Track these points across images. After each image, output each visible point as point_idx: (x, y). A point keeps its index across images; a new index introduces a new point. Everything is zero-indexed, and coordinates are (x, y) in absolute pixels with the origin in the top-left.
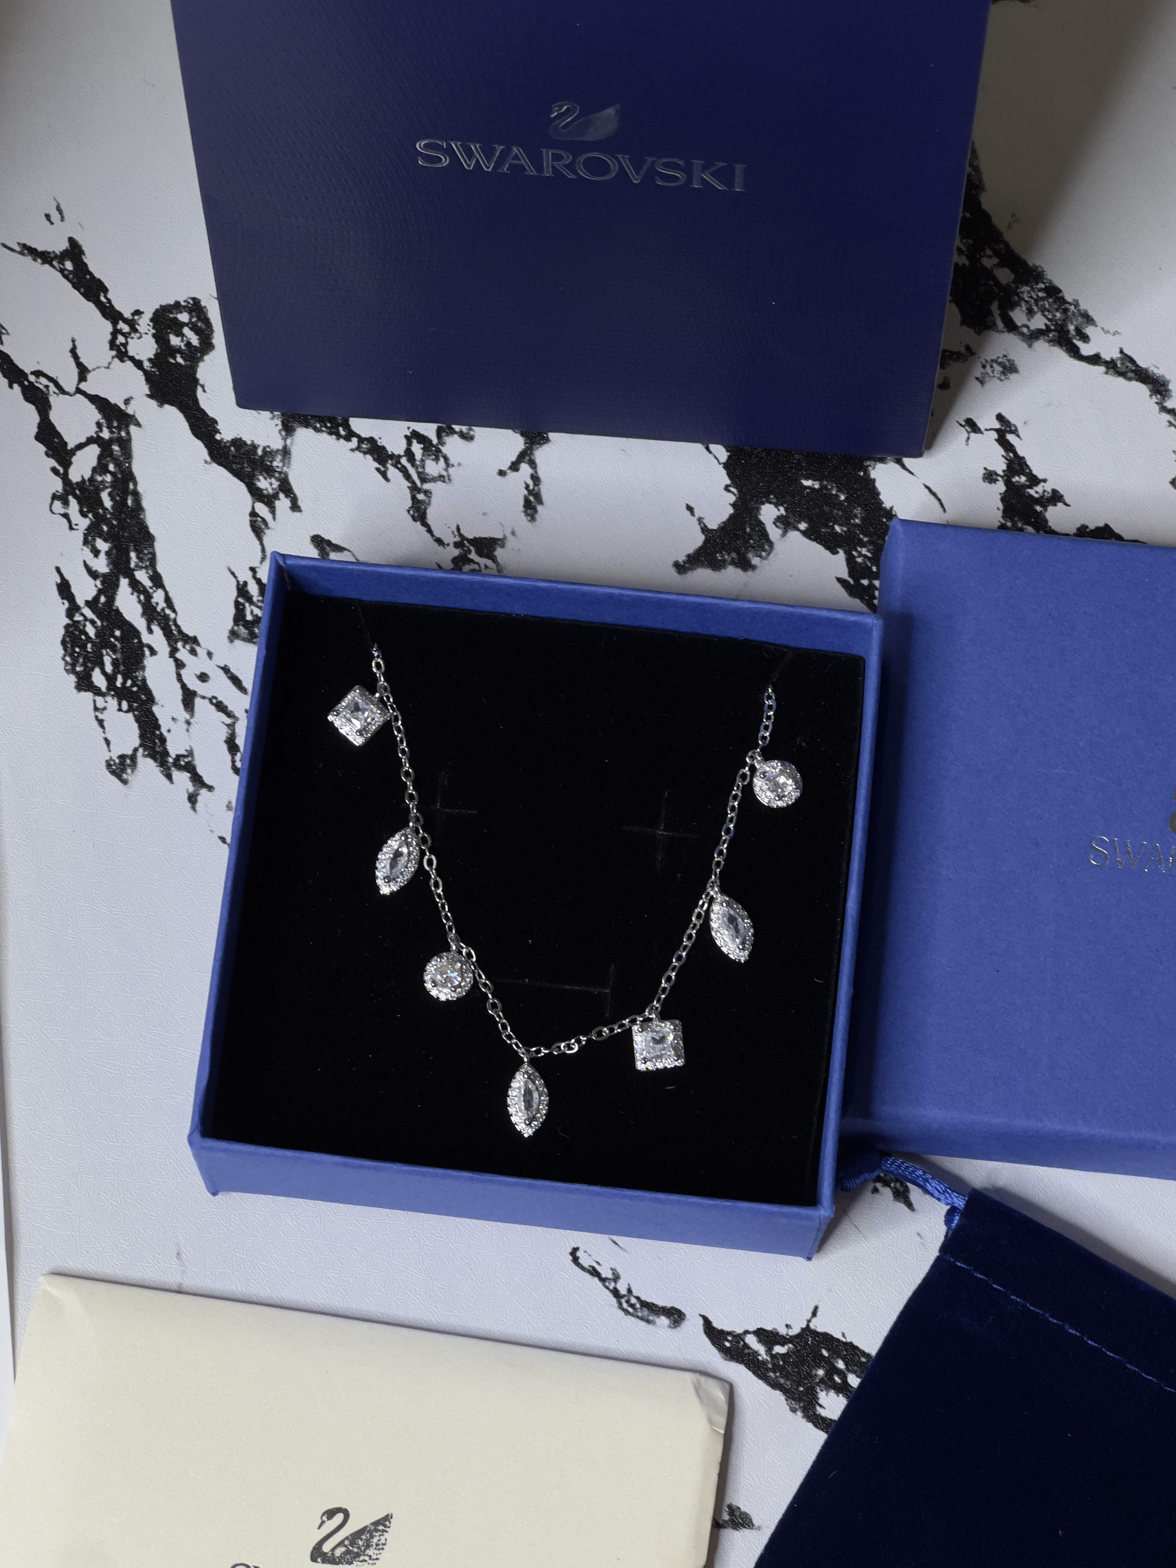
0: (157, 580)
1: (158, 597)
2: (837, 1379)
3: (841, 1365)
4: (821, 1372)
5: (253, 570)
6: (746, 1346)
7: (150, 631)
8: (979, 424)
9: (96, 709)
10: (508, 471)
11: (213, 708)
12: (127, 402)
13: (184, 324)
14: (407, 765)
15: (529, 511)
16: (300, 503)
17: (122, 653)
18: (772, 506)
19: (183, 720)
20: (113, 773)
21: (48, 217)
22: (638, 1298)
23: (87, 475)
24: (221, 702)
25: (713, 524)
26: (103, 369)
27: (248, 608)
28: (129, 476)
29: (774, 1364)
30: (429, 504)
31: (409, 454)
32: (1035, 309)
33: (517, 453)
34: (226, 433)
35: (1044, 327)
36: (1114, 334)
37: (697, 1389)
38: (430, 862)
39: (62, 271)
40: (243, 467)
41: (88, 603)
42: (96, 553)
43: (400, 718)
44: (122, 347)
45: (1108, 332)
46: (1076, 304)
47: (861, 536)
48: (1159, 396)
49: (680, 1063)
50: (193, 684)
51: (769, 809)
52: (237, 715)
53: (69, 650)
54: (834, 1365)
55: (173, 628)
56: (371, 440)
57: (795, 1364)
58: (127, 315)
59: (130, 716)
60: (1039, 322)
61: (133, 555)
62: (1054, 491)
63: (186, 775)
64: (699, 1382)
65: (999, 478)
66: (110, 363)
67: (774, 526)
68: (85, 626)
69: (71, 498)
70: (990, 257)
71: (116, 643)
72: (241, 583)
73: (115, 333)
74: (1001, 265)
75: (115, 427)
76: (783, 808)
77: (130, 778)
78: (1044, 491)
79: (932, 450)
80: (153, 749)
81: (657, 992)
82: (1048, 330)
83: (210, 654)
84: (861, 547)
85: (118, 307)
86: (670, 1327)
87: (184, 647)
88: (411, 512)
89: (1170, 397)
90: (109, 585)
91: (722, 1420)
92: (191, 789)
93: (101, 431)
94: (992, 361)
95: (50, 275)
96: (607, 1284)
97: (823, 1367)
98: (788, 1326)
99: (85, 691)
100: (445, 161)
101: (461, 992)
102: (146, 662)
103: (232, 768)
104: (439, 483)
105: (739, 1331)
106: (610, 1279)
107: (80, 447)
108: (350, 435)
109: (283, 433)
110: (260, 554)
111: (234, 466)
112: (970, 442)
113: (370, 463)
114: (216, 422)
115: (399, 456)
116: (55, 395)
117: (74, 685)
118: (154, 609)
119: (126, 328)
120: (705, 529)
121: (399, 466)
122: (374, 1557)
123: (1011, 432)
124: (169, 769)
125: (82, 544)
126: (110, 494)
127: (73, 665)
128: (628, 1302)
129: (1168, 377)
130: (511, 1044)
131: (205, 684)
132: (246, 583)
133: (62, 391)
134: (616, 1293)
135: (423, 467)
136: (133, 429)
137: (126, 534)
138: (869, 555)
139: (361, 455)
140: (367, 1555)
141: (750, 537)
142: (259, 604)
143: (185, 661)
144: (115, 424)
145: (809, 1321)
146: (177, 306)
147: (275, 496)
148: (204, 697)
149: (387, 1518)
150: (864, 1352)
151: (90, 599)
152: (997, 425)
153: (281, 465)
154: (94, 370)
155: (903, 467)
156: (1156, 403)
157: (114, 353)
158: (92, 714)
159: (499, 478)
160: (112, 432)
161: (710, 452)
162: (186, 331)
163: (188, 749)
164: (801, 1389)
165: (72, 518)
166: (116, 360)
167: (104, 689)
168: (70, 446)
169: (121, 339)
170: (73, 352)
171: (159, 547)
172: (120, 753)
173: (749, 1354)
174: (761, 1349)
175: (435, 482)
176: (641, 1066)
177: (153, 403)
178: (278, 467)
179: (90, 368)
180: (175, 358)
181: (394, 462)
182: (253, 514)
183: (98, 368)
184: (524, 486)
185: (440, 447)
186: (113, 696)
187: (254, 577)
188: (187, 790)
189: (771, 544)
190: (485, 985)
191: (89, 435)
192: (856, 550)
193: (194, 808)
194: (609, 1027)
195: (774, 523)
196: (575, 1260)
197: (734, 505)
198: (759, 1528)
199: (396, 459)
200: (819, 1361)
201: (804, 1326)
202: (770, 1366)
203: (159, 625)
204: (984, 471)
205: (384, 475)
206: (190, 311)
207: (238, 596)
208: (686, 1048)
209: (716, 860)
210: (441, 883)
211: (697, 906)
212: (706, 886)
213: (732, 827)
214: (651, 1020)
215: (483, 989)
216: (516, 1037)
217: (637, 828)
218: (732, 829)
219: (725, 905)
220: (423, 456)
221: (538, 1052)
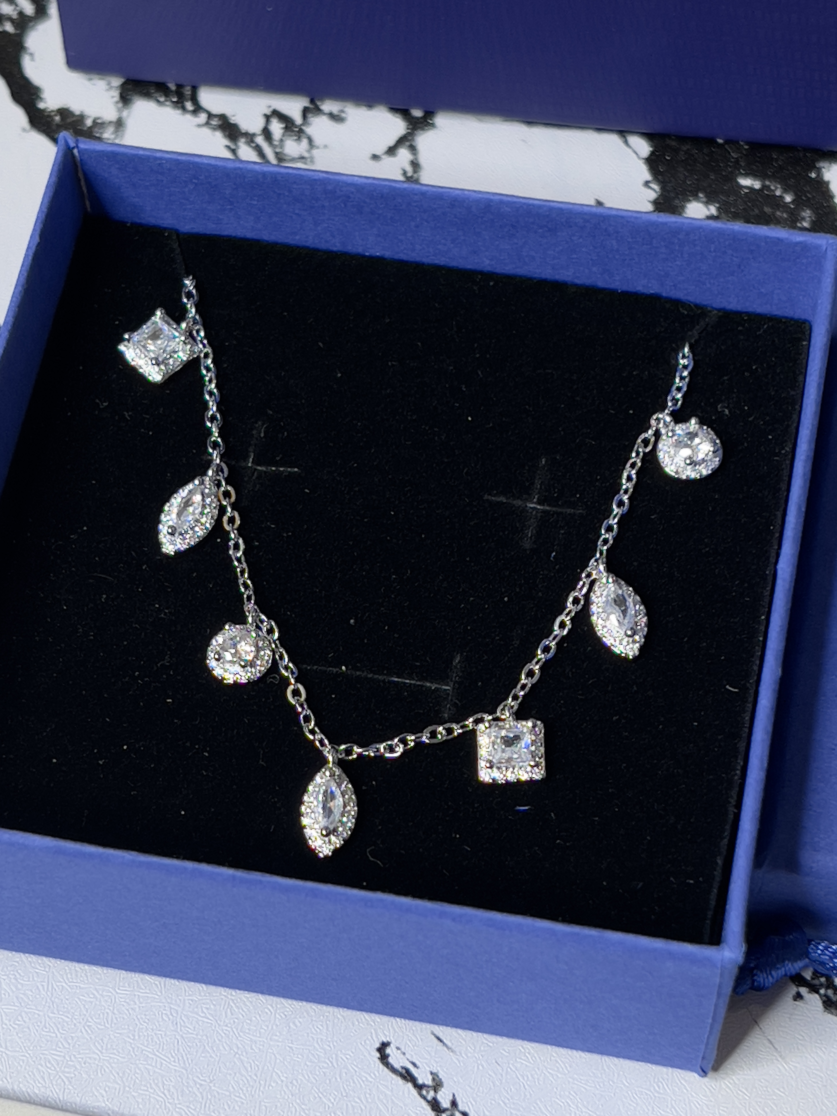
10: (384, 156)
14: (215, 408)
18: (701, 203)
22: (464, 1114)
31: (267, 133)
33: (395, 138)
34: (51, 102)
38: (231, 520)
49: (538, 774)
51: (677, 481)
56: (223, 117)
76: (695, 481)
81: (515, 687)
96: (424, 1092)
106: (428, 1087)
108: (198, 109)
109: (120, 105)
113: (218, 139)
114: (40, 89)
115: (254, 135)
121: (253, 144)
130: (314, 740)
134: (435, 1105)
135: (282, 146)
139: (209, 131)
153: (113, 136)
159: (372, 163)
161: (630, 146)
175: (294, 161)
176: (485, 775)
178: (108, 139)
180: (3, 27)
181: (247, 140)
184: (401, 171)
185: (303, 128)
190: (286, 668)
194: (447, 726)
196: (384, 1058)
197: (654, 201)
199: (250, 138)
205: (234, 152)
208: (548, 756)
209: (603, 537)
210: (242, 547)
211: (574, 589)
212: (587, 566)
213: (625, 498)
214: (504, 720)
215: (283, 672)
216: (322, 732)
217: (503, 499)
218: (626, 501)
219: (611, 585)
220: (283, 135)
221: (349, 752)
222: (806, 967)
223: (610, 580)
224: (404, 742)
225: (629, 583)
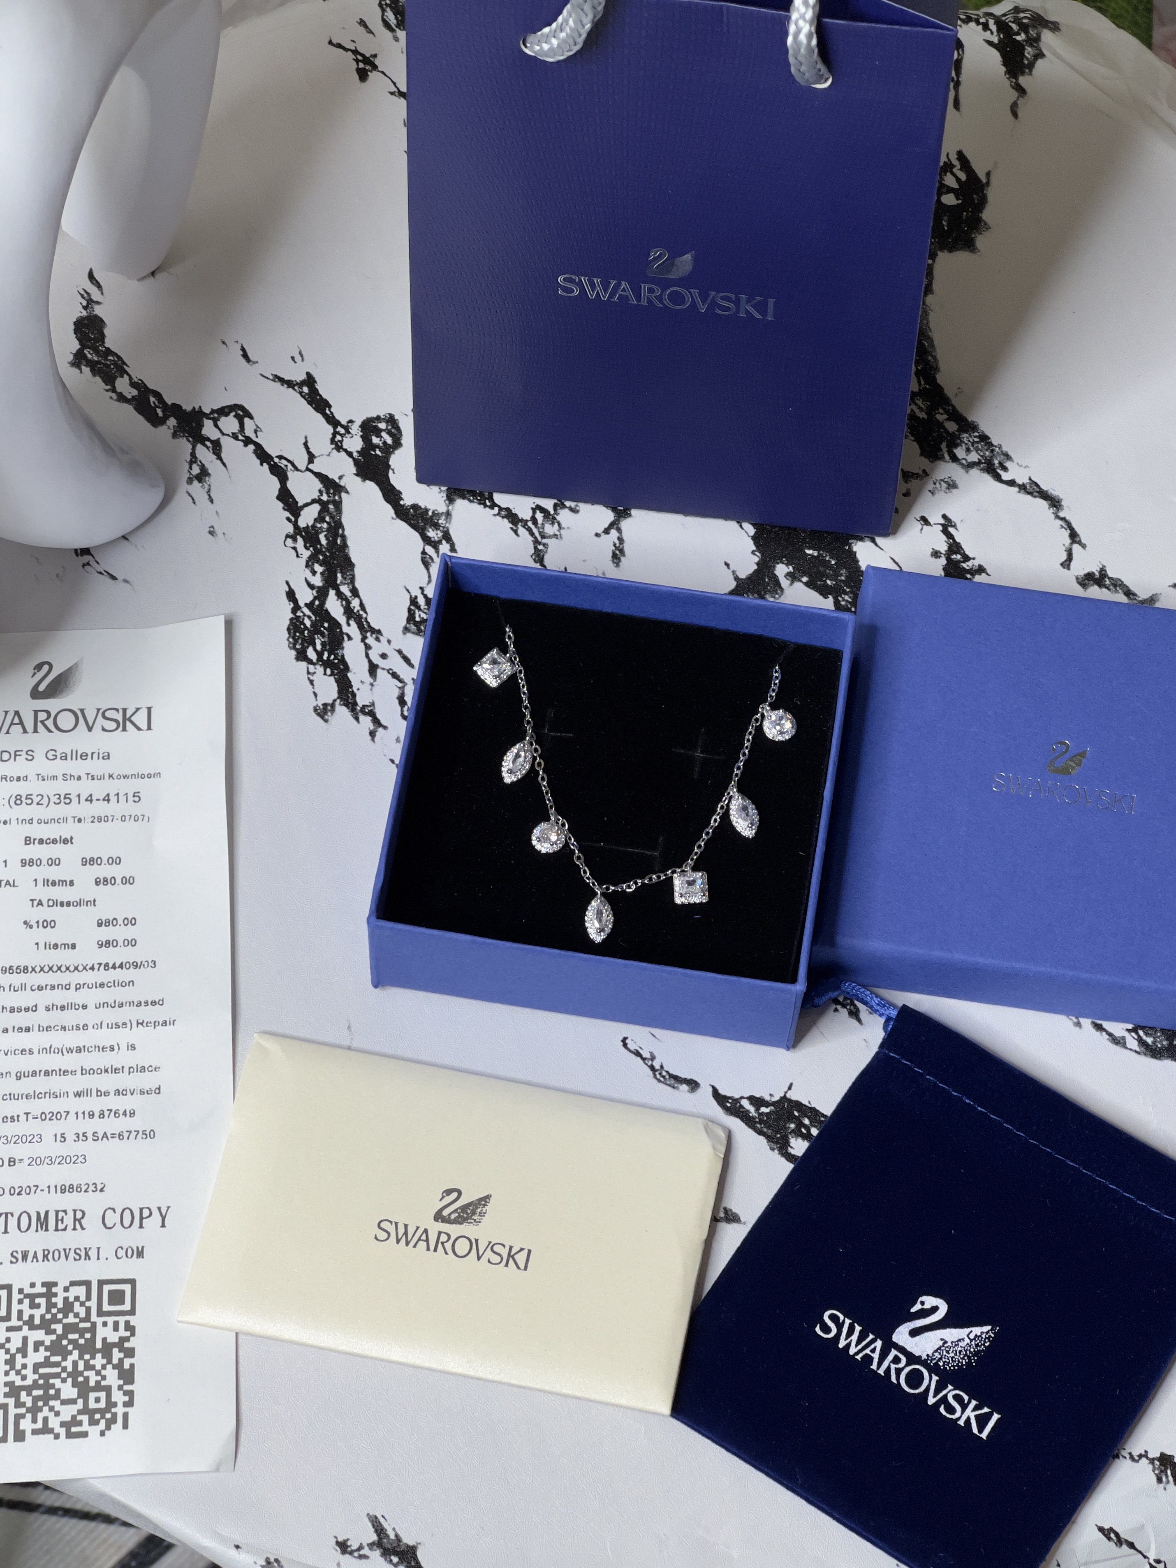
0: (355, 592)
1: (355, 603)
2: (803, 1130)
3: (806, 1121)
4: (792, 1126)
5: (421, 588)
6: (741, 1106)
7: (349, 625)
8: (930, 520)
9: (309, 673)
10: (602, 534)
11: (390, 676)
12: (340, 478)
13: (382, 430)
14: (527, 702)
15: (615, 561)
16: (456, 547)
17: (329, 638)
18: (784, 565)
19: (369, 683)
20: (318, 714)
21: (293, 358)
22: (667, 1072)
23: (310, 523)
24: (395, 673)
25: (743, 575)
26: (325, 456)
27: (417, 613)
28: (339, 525)
29: (760, 1119)
30: (546, 552)
31: (534, 520)
32: (972, 448)
33: (609, 523)
34: (407, 500)
35: (977, 461)
36: (1025, 467)
37: (706, 1128)
38: (539, 764)
39: (301, 393)
40: (418, 522)
41: (306, 605)
42: (314, 573)
43: (523, 672)
44: (339, 443)
45: (1021, 466)
46: (1000, 447)
47: (845, 588)
48: (1055, 509)
49: (705, 900)
50: (376, 660)
51: (773, 742)
52: (406, 681)
53: (292, 634)
54: (802, 1122)
55: (365, 623)
56: (508, 509)
57: (775, 1120)
58: (344, 422)
59: (332, 678)
60: (974, 457)
61: (339, 575)
62: (980, 566)
63: (369, 719)
64: (707, 1124)
65: (942, 555)
66: (330, 453)
67: (785, 579)
68: (303, 619)
69: (298, 537)
70: (942, 414)
71: (325, 631)
72: (413, 597)
73: (335, 434)
74: (948, 419)
75: (331, 494)
76: (782, 742)
77: (330, 718)
78: (973, 565)
79: (897, 535)
80: (347, 700)
81: (692, 854)
82: (980, 462)
83: (389, 642)
84: (844, 595)
85: (337, 417)
86: (689, 1091)
87: (371, 636)
88: (534, 557)
89: (1062, 510)
90: (322, 594)
91: (723, 1149)
92: (372, 727)
93: (322, 495)
94: (941, 480)
95: (292, 395)
96: (646, 1062)
97: (794, 1122)
98: (771, 1095)
99: (302, 661)
100: (576, 292)
101: (556, 848)
102: (344, 645)
103: (401, 715)
104: (554, 539)
105: (737, 1096)
106: (649, 1059)
107: (307, 505)
108: (493, 505)
109: (447, 502)
110: (427, 579)
111: (412, 522)
112: (923, 531)
113: (506, 524)
114: (401, 493)
115: (527, 521)
116: (291, 471)
117: (294, 657)
118: (353, 610)
119: (342, 431)
120: (736, 578)
121: (527, 527)
122: (478, 1220)
123: (952, 526)
124: (357, 714)
125: (304, 566)
126: (325, 536)
127: (295, 644)
128: (660, 1074)
129: (1061, 497)
130: (589, 883)
131: (385, 661)
132: (416, 597)
133: (296, 469)
134: (652, 1068)
135: (543, 528)
136: (343, 495)
137: (335, 562)
138: (850, 600)
139: (500, 519)
140: (473, 1219)
141: (768, 584)
142: (425, 611)
143: (372, 645)
144: (332, 491)
145: (786, 1093)
146: (378, 418)
147: (440, 542)
148: (383, 669)
149: (488, 1197)
150: (823, 1114)
151: (308, 602)
152: (942, 521)
153: (444, 522)
154: (319, 456)
155: (876, 544)
156: (1053, 513)
157: (333, 446)
158: (306, 676)
159: (596, 538)
160: (329, 497)
161: (743, 529)
162: (384, 434)
163: (371, 701)
164: (779, 1136)
165: (298, 550)
166: (335, 451)
167: (315, 661)
168: (300, 504)
169: (338, 438)
170: (306, 445)
171: (357, 571)
172: (324, 702)
173: (743, 1112)
174: (752, 1109)
175: (551, 538)
176: (678, 900)
177: (359, 479)
178: (442, 523)
179: (316, 455)
180: (375, 451)
181: (523, 524)
182: (424, 553)
183: (322, 455)
184: (613, 544)
185: (555, 516)
186: (321, 665)
187: (422, 593)
188: (369, 728)
189: (782, 590)
190: (573, 845)
191: (313, 498)
192: (841, 597)
193: (373, 740)
194: (657, 874)
195: (785, 576)
196: (625, 1045)
197: (758, 564)
198: (744, 1223)
199: (525, 523)
200: (792, 1118)
201: (782, 1095)
202: (757, 1120)
203: (355, 621)
204: (932, 551)
205: (516, 532)
206: (387, 422)
207: (410, 605)
208: (710, 890)
209: (735, 772)
210: (546, 778)
211: (721, 801)
212: (727, 789)
213: (747, 751)
214: (687, 871)
215: (572, 847)
216: (593, 878)
217: (682, 751)
218: (747, 753)
219: (740, 800)
220: (543, 521)
221: (608, 889)
222: (839, 995)
223: (740, 798)
224: (636, 883)
225: (749, 798)
